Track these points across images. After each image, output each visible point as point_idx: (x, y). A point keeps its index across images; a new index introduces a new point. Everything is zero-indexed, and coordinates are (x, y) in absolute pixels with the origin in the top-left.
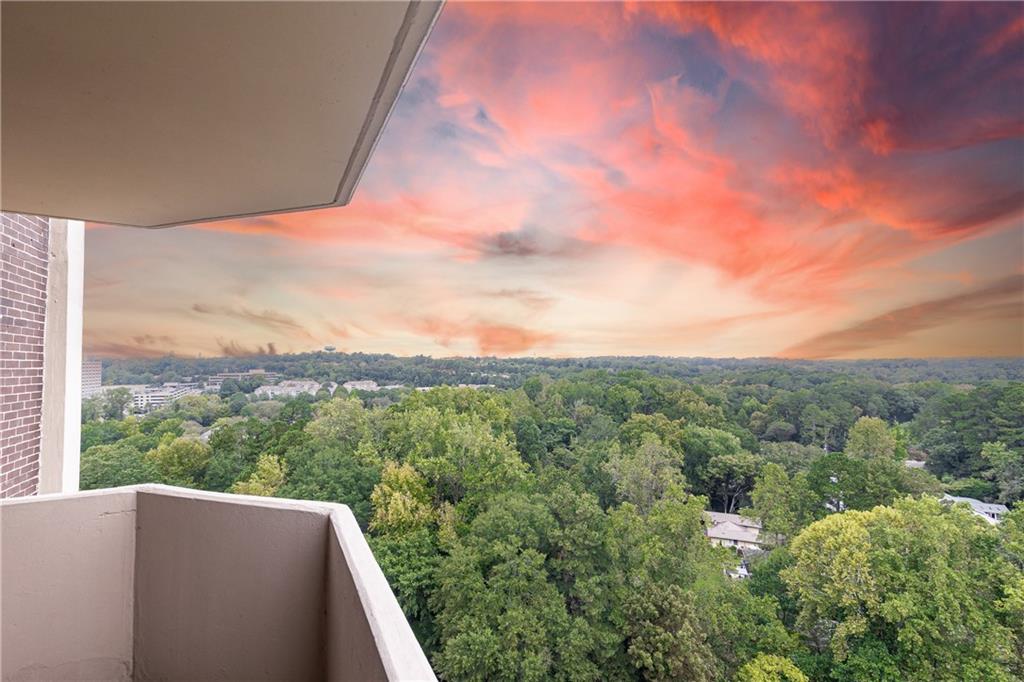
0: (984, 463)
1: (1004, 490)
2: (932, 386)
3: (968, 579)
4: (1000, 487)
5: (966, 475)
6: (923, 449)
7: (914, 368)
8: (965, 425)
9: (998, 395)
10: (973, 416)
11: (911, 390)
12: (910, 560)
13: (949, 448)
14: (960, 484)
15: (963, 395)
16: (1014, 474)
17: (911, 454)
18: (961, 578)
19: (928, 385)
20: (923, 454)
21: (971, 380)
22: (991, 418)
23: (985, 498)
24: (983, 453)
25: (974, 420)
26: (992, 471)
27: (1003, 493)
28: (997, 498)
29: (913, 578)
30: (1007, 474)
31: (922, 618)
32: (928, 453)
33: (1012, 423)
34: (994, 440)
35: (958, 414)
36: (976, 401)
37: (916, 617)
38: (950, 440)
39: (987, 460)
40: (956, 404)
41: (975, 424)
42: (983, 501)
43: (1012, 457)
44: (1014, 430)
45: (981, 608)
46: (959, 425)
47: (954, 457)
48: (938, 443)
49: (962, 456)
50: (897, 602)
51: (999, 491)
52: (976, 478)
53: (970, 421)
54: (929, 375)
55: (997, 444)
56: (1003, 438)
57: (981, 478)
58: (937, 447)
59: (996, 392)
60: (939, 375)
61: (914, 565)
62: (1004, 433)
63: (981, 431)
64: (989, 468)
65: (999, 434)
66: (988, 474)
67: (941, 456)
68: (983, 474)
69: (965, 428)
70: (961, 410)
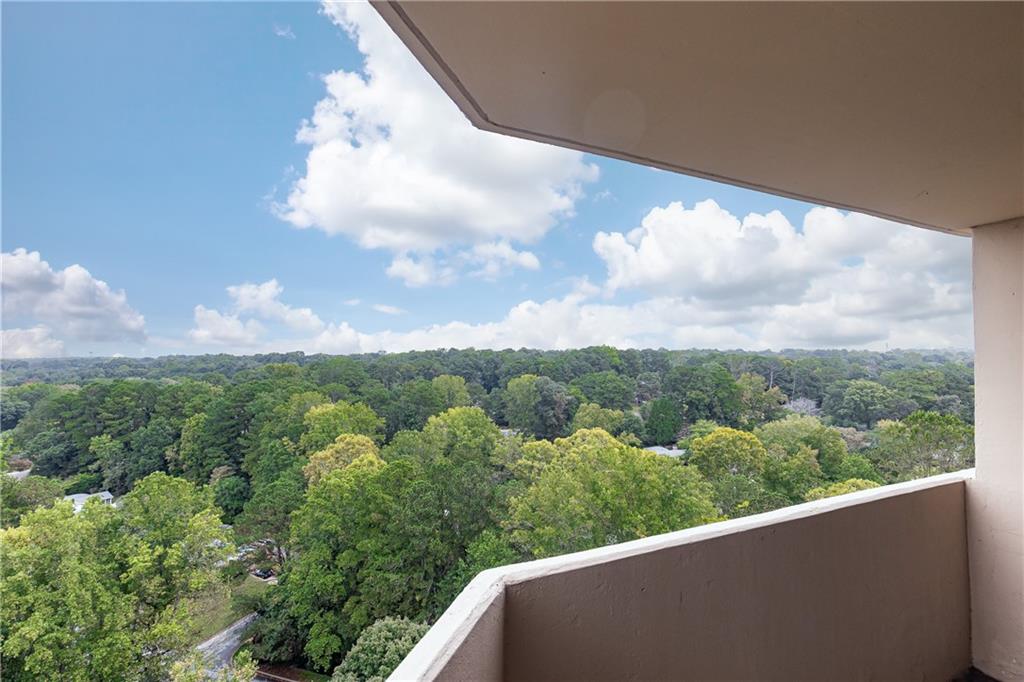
0: (90, 457)
1: (107, 477)
2: (37, 388)
3: (98, 567)
4: (104, 476)
5: (75, 472)
6: (29, 456)
7: (12, 369)
8: (74, 424)
9: (105, 391)
10: (82, 414)
11: (12, 394)
12: (36, 577)
13: (57, 450)
14: (68, 483)
15: (73, 395)
16: (116, 461)
17: (12, 466)
18: (91, 569)
19: (32, 388)
20: (27, 461)
21: (74, 380)
22: (98, 414)
23: (91, 490)
24: (91, 448)
25: (84, 418)
26: (98, 462)
27: (107, 480)
28: (102, 486)
29: (43, 593)
30: (110, 462)
31: (53, 630)
32: (33, 459)
33: (116, 416)
34: (100, 434)
35: (67, 414)
36: (86, 399)
37: (47, 632)
38: (60, 441)
39: (94, 453)
40: (66, 403)
41: (84, 422)
42: (89, 493)
43: (115, 446)
44: (118, 422)
45: (107, 589)
46: (68, 425)
47: (61, 458)
48: (45, 447)
49: (70, 455)
50: (25, 630)
51: (103, 479)
52: (82, 473)
53: (79, 419)
54: (31, 377)
55: (104, 437)
56: (108, 430)
57: (88, 471)
58: (45, 451)
59: (103, 389)
60: (41, 377)
61: (41, 579)
62: (109, 426)
63: (88, 427)
64: (96, 460)
65: (105, 428)
66: (94, 466)
67: (49, 460)
68: (90, 467)
69: (74, 427)
70: (70, 410)
